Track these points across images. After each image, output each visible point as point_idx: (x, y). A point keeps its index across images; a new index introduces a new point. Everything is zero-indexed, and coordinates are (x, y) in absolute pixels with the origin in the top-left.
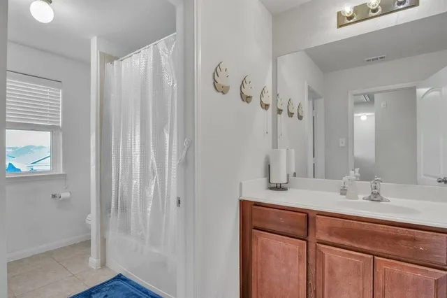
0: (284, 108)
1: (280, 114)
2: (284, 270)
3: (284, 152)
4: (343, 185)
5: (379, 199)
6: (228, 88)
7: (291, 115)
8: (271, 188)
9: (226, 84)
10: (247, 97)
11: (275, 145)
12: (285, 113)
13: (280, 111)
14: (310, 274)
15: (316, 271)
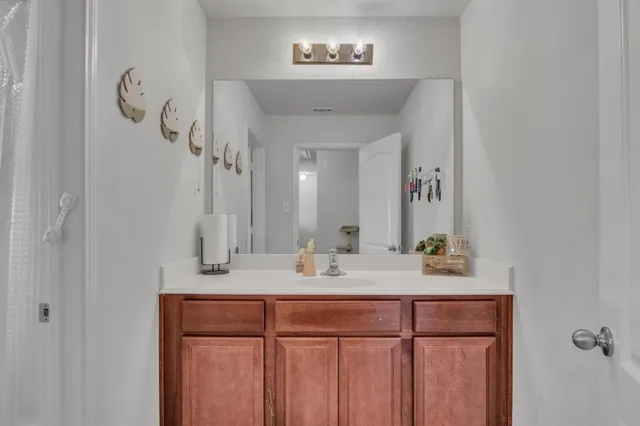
0: (220, 155)
1: (215, 163)
2: (233, 385)
3: (224, 218)
4: (298, 260)
5: (337, 273)
6: (143, 113)
7: (228, 166)
8: (204, 273)
9: (139, 107)
10: (171, 133)
11: (209, 208)
12: (221, 162)
13: (215, 160)
14: (268, 379)
15: (275, 375)
